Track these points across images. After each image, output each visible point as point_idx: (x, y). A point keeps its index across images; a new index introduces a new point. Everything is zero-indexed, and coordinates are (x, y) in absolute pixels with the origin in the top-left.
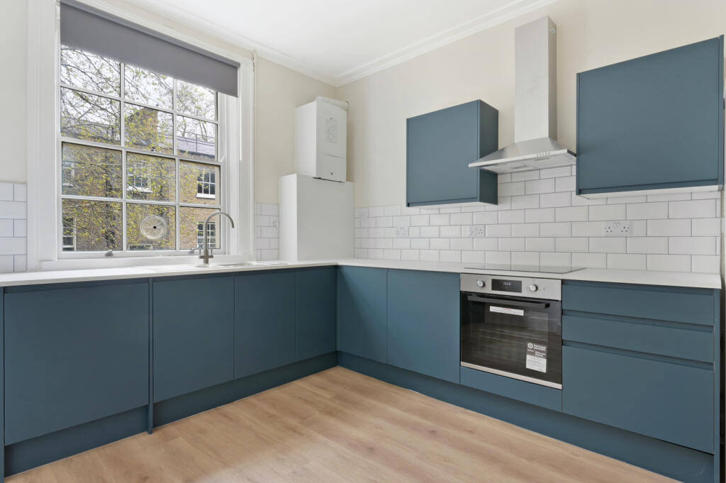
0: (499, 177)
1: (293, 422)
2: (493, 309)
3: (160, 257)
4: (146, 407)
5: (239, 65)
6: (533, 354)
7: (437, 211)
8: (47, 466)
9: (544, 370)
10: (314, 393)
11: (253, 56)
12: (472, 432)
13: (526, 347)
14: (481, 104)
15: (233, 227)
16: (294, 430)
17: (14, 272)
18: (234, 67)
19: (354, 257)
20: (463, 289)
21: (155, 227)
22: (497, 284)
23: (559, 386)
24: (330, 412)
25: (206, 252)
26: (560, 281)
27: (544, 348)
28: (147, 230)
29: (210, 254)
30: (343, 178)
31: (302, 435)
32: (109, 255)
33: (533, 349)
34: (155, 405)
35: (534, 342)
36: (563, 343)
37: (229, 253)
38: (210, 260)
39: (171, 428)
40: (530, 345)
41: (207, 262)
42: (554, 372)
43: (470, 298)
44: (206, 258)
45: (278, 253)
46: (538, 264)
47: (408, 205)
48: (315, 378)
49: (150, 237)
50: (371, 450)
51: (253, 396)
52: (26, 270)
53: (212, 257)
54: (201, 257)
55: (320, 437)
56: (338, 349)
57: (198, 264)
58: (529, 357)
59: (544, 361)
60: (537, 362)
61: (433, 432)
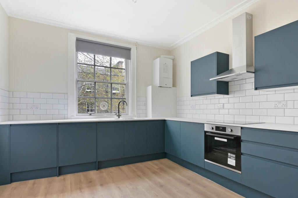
0: (229, 83)
1: (140, 174)
2: (216, 138)
3: (105, 116)
4: (96, 162)
5: (131, 48)
6: (230, 158)
7: (206, 98)
8: (69, 175)
9: (234, 165)
10: (152, 166)
11: (137, 44)
12: (205, 187)
13: (228, 155)
14: (218, 53)
15: (127, 105)
16: (139, 176)
17: (65, 119)
18: (129, 50)
19: (176, 117)
20: (205, 130)
21: (104, 106)
22: (218, 128)
23: (240, 172)
24: (155, 173)
25: (119, 114)
26: (240, 128)
27: (234, 156)
28: (102, 107)
29: (120, 115)
30: (171, 86)
31: (141, 178)
32: (90, 115)
33: (230, 156)
34: (98, 162)
35: (231, 153)
36: (242, 154)
37: (128, 115)
38: (120, 117)
39: (103, 170)
40: (229, 154)
41: (119, 118)
42: (238, 166)
43: (207, 134)
44: (119, 116)
45: (146, 115)
46: (245, 121)
47: (192, 96)
48: (155, 162)
49: (102, 109)
50: (161, 186)
51: (131, 164)
52: (67, 119)
53: (121, 116)
54: (117, 116)
55: (147, 180)
56: (165, 152)
57: (115, 118)
58: (229, 159)
59: (234, 161)
60: (232, 161)
61: (189, 185)
